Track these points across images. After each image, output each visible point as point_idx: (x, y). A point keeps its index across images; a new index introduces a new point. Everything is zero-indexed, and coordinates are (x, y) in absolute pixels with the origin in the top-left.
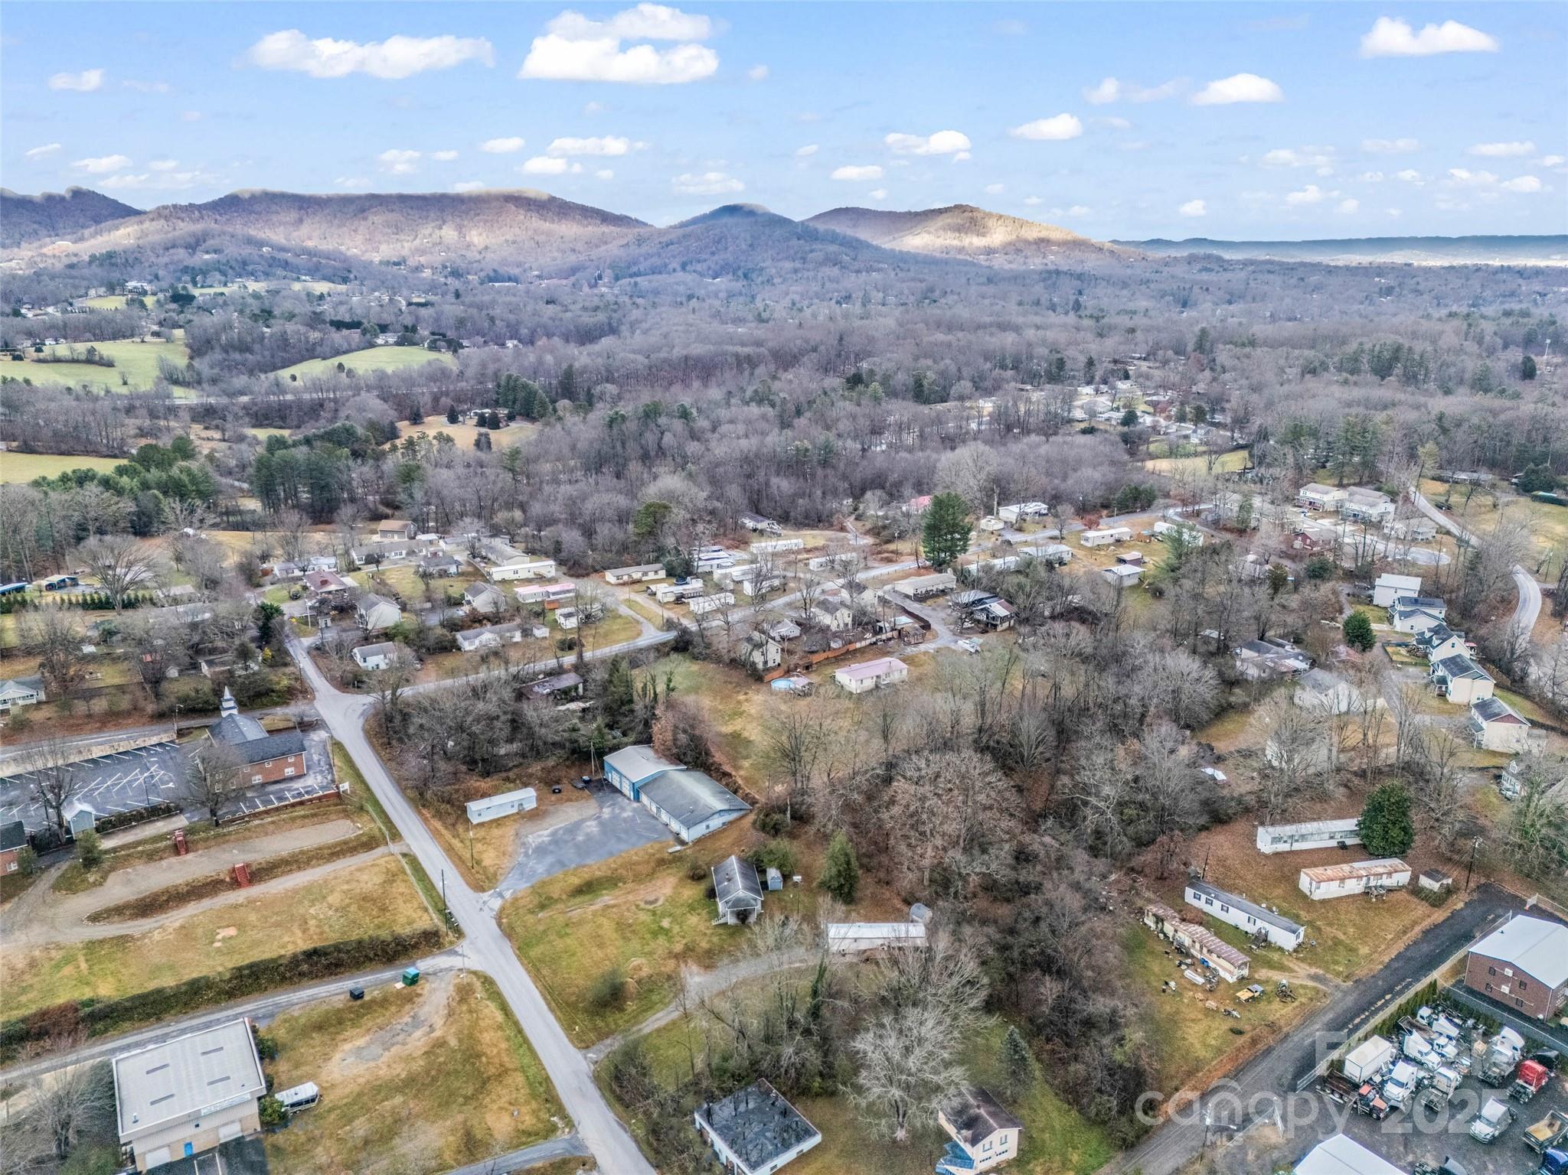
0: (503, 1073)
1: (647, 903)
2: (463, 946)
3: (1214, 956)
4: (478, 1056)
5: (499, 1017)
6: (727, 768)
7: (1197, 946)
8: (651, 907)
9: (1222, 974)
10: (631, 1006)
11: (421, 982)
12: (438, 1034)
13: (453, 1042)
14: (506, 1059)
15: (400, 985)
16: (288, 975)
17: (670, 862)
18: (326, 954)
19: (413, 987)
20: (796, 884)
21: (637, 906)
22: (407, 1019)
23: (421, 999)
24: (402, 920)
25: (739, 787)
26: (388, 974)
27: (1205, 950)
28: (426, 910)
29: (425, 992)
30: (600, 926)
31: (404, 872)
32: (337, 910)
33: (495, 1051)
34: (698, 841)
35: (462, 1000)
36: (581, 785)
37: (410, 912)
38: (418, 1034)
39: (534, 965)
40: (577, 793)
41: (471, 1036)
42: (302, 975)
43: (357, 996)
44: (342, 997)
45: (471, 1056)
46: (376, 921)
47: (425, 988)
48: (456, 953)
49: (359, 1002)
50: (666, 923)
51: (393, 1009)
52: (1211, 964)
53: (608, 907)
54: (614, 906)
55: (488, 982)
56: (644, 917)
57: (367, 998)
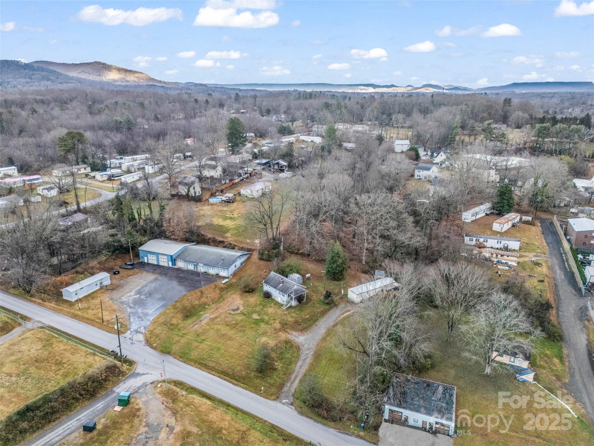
0: (244, 435)
1: (234, 310)
2: (139, 369)
3: (505, 257)
4: (220, 430)
5: (208, 402)
6: (220, 239)
7: (494, 255)
8: (239, 312)
9: (510, 263)
10: (278, 365)
11: (132, 400)
12: (178, 429)
13: (195, 430)
14: (237, 426)
15: (118, 408)
16: (10, 437)
17: (227, 288)
18: (38, 408)
19: (131, 406)
20: (309, 278)
21: (230, 314)
22: (143, 429)
23: (142, 412)
24: (81, 366)
25: (235, 245)
26: (99, 405)
27: (499, 256)
28: (94, 354)
29: (141, 406)
30: (218, 330)
31: (53, 337)
32: (18, 375)
33: (227, 423)
34: (235, 274)
35: (174, 401)
36: (130, 267)
37: (83, 359)
38: (163, 435)
39: (200, 364)
40: (130, 272)
41: (203, 421)
42: (23, 432)
43: (88, 429)
44: (76, 434)
45: (215, 434)
46: (61, 372)
47: (139, 402)
48: (138, 374)
49: (95, 432)
50: (255, 316)
51: (126, 427)
52: (503, 261)
53: (212, 320)
54: (216, 318)
55: (178, 383)
56: (240, 318)
57: (99, 427)
